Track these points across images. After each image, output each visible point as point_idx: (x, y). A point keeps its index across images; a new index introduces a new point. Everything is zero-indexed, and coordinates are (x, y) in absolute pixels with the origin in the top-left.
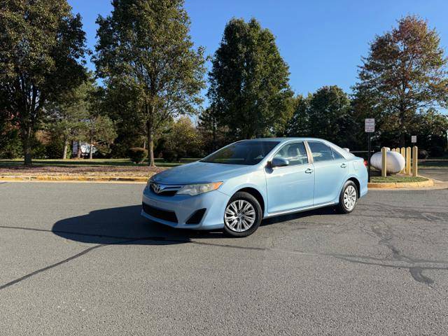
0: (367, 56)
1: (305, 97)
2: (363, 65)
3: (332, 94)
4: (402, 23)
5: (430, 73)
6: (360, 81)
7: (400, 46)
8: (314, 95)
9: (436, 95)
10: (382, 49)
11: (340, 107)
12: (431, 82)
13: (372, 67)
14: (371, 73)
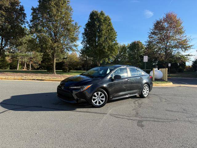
0: (152, 28)
1: (126, 45)
2: (150, 32)
3: (138, 44)
4: (167, 15)
5: (178, 37)
6: (149, 39)
7: (166, 25)
8: (130, 44)
9: (180, 46)
10: (158, 26)
11: (141, 50)
12: (178, 40)
13: (154, 33)
14: (153, 36)
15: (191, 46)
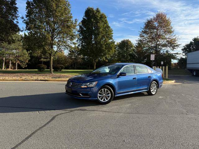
0: (143, 27)
2: (141, 31)
3: (127, 43)
4: (157, 15)
5: (167, 36)
6: (140, 38)
7: (156, 24)
8: (120, 43)
9: (169, 45)
10: (149, 25)
11: (130, 48)
12: (168, 39)
13: (145, 32)
14: (144, 35)
15: (179, 45)
